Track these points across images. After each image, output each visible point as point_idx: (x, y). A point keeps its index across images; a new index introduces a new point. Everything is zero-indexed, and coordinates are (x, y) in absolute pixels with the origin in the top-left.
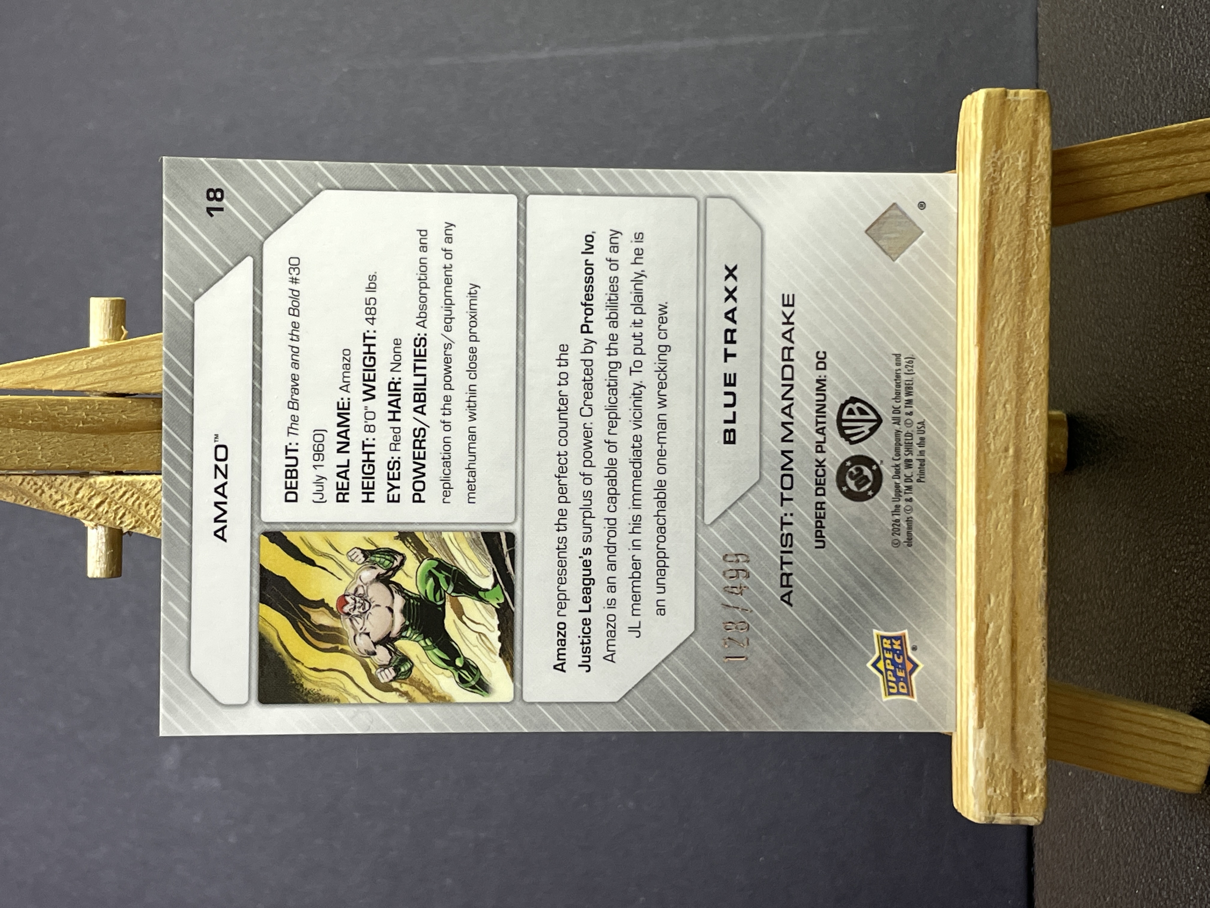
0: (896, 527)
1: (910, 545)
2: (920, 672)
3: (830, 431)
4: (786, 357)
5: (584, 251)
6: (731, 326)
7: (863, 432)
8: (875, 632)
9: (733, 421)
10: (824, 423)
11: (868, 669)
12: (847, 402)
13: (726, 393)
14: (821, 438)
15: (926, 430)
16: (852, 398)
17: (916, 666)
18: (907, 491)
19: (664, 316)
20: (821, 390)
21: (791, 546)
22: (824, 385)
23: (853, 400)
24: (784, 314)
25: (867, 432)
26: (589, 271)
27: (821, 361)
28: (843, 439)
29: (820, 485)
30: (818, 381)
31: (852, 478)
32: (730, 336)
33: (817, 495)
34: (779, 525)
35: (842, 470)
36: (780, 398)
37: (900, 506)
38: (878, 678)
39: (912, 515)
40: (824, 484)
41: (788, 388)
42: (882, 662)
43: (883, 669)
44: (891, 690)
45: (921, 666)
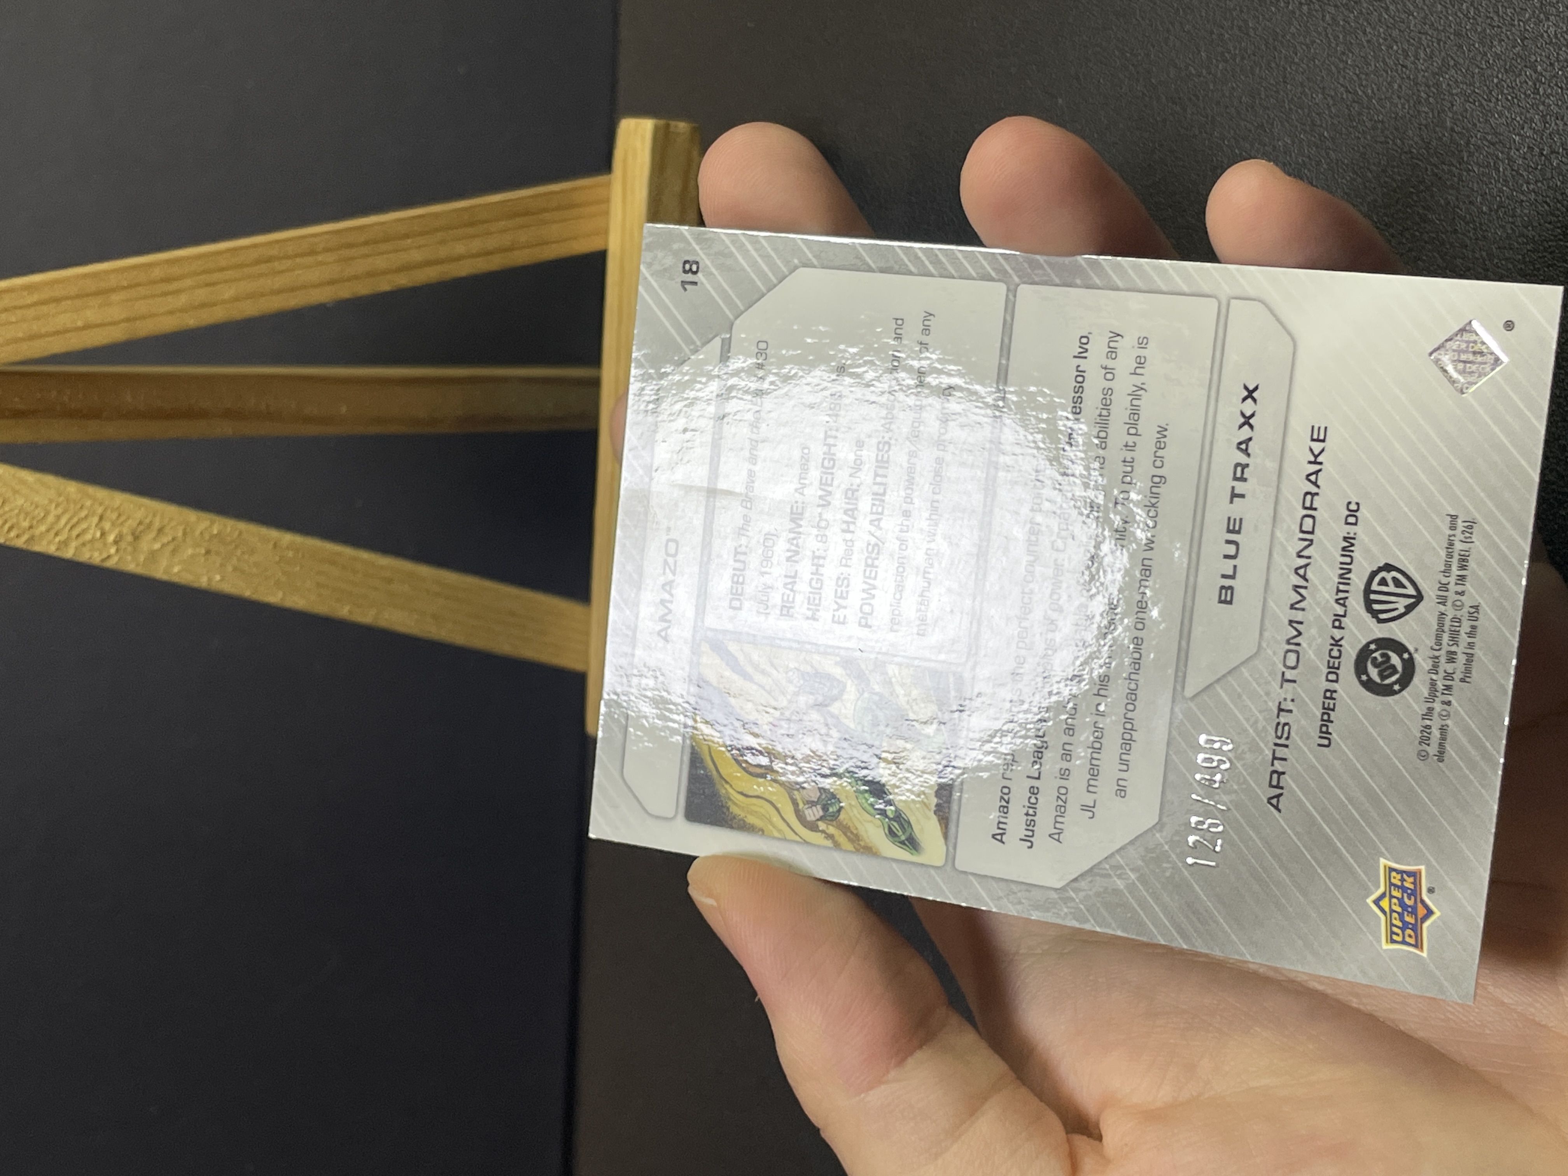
0: (1425, 734)
1: (1441, 760)
2: (1435, 921)
3: (1354, 603)
4: (1308, 504)
5: (1076, 354)
6: (1243, 458)
7: (1397, 609)
8: (1383, 861)
9: (1233, 577)
10: (1347, 592)
11: (1367, 904)
12: (1380, 569)
13: (1228, 542)
14: (1340, 610)
15: (1481, 616)
16: (1387, 564)
17: (1430, 912)
18: (1446, 692)
19: (1162, 440)
20: (1347, 550)
21: (1287, 738)
22: (1352, 545)
23: (1388, 568)
24: (1311, 450)
25: (1402, 610)
26: (1080, 379)
27: (1353, 513)
28: (1369, 615)
29: (1333, 669)
30: (1345, 539)
31: (1375, 664)
32: (1240, 473)
33: (1328, 680)
34: (1276, 712)
35: (1363, 655)
36: (1295, 555)
37: (1433, 709)
38: (1380, 918)
39: (1449, 722)
40: (1338, 668)
41: (1307, 543)
42: (1387, 899)
43: (1387, 909)
44: (1395, 937)
45: (1437, 914)
